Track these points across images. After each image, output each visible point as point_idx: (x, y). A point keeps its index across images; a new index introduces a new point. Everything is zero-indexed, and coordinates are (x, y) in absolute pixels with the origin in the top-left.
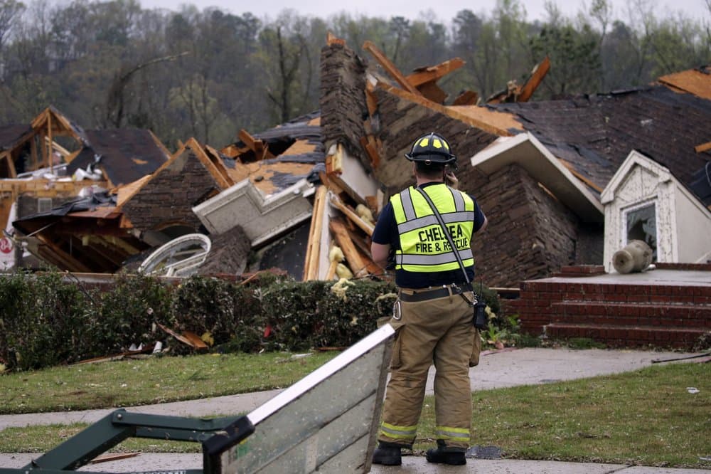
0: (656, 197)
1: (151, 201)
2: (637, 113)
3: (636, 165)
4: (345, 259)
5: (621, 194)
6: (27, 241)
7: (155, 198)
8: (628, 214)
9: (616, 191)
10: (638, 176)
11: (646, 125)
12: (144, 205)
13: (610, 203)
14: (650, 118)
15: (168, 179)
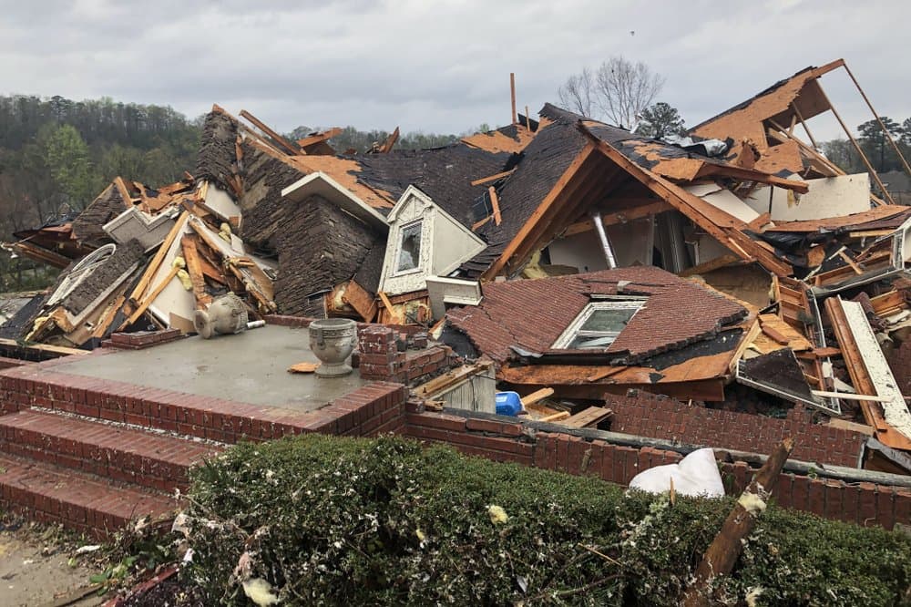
0: (422, 219)
1: (89, 221)
2: (444, 161)
3: (412, 195)
4: (186, 265)
5: (401, 216)
6: (12, 247)
7: (91, 218)
8: (404, 230)
9: (398, 214)
10: (412, 204)
11: (449, 169)
12: (84, 223)
13: (392, 223)
14: (452, 164)
15: (101, 205)
